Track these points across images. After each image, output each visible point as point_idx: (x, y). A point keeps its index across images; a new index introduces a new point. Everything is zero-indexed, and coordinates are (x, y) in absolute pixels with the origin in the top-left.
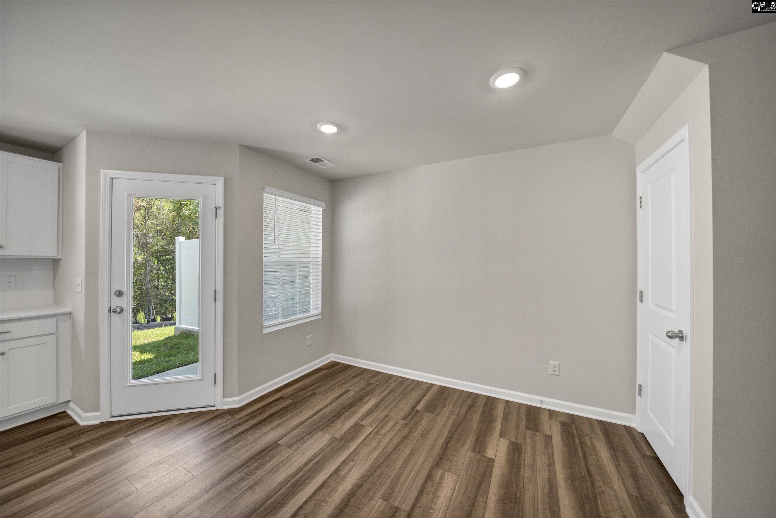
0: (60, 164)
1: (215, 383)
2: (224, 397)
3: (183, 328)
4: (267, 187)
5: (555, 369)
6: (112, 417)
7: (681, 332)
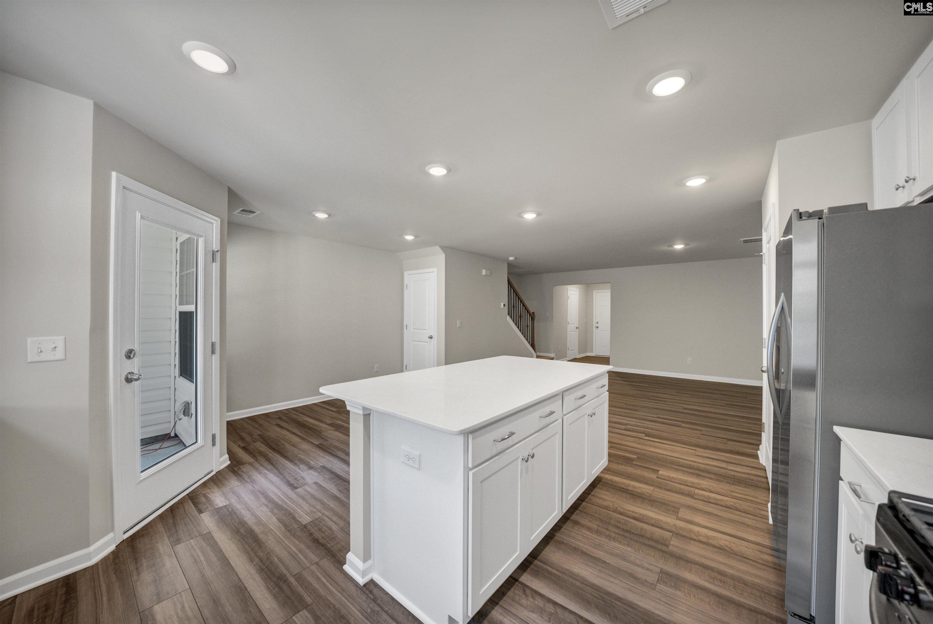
1: (214, 444)
7: (431, 336)
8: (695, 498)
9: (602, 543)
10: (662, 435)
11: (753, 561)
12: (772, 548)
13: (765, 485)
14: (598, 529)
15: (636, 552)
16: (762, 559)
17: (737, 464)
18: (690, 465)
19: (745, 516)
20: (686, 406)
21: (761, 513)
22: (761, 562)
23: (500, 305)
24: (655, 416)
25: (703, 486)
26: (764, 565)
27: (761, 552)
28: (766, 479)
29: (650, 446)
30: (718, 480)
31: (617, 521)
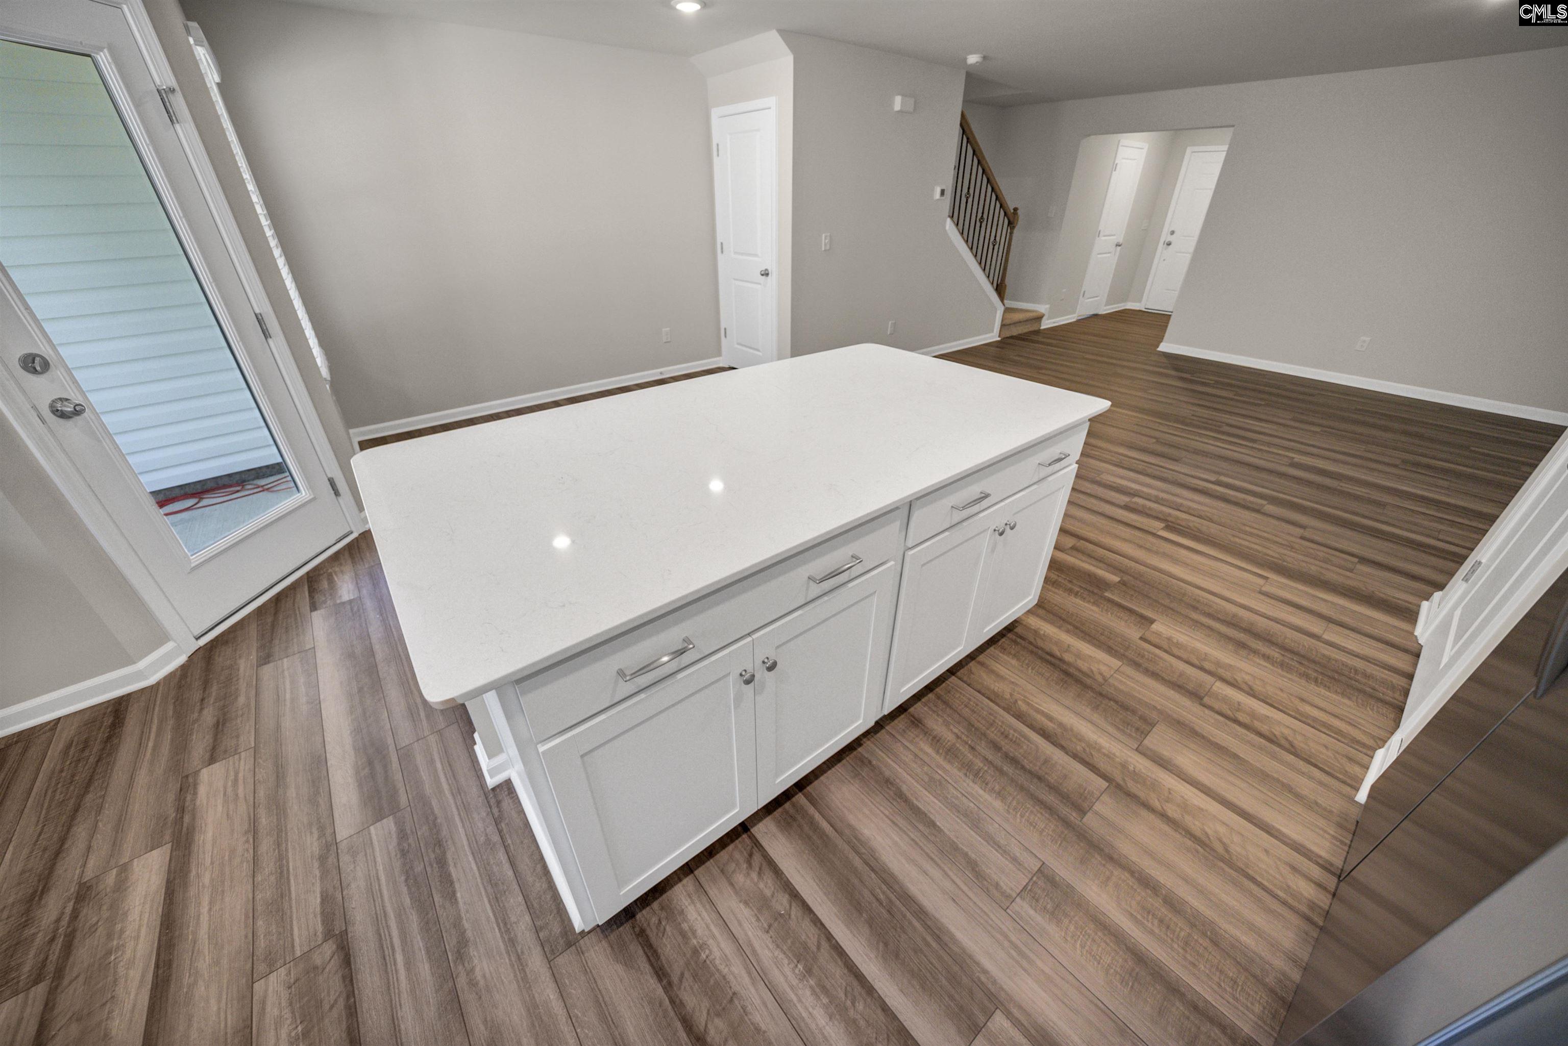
1: (337, 494)
7: (766, 270)
8: (1204, 706)
9: (948, 779)
10: (1204, 529)
11: (1265, 889)
12: (1328, 866)
13: (1397, 695)
14: (954, 745)
15: (1008, 812)
16: (1287, 889)
17: (1353, 630)
18: (1234, 616)
19: (1303, 770)
20: (1298, 458)
21: (1347, 769)
22: (1281, 894)
23: (933, 190)
24: (1213, 478)
25: (1239, 677)
26: (1284, 903)
27: (1294, 869)
28: (1405, 680)
29: (1165, 555)
30: (1282, 665)
31: (1002, 733)
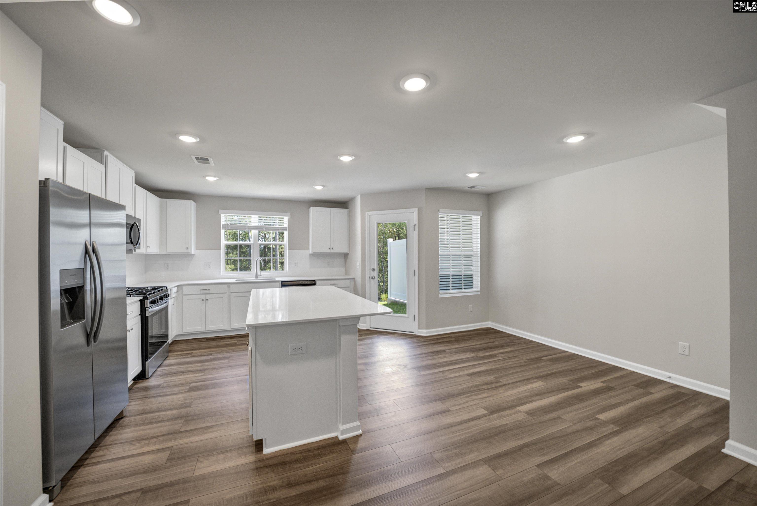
0: (348, 209)
1: (414, 320)
2: (419, 328)
3: (393, 300)
4: (441, 209)
5: (684, 350)
6: (371, 328)
